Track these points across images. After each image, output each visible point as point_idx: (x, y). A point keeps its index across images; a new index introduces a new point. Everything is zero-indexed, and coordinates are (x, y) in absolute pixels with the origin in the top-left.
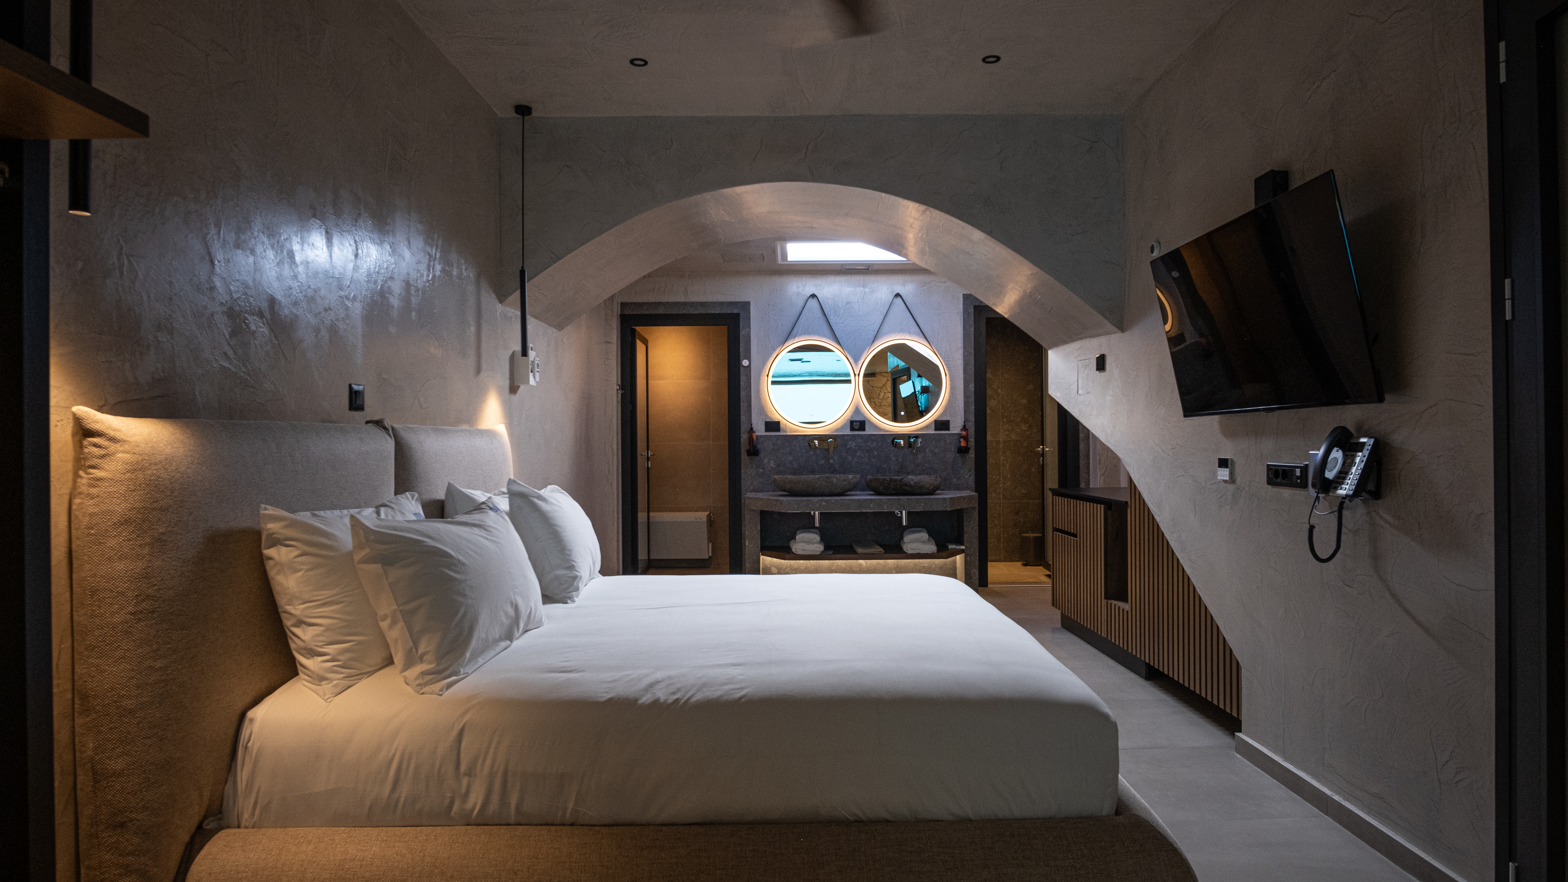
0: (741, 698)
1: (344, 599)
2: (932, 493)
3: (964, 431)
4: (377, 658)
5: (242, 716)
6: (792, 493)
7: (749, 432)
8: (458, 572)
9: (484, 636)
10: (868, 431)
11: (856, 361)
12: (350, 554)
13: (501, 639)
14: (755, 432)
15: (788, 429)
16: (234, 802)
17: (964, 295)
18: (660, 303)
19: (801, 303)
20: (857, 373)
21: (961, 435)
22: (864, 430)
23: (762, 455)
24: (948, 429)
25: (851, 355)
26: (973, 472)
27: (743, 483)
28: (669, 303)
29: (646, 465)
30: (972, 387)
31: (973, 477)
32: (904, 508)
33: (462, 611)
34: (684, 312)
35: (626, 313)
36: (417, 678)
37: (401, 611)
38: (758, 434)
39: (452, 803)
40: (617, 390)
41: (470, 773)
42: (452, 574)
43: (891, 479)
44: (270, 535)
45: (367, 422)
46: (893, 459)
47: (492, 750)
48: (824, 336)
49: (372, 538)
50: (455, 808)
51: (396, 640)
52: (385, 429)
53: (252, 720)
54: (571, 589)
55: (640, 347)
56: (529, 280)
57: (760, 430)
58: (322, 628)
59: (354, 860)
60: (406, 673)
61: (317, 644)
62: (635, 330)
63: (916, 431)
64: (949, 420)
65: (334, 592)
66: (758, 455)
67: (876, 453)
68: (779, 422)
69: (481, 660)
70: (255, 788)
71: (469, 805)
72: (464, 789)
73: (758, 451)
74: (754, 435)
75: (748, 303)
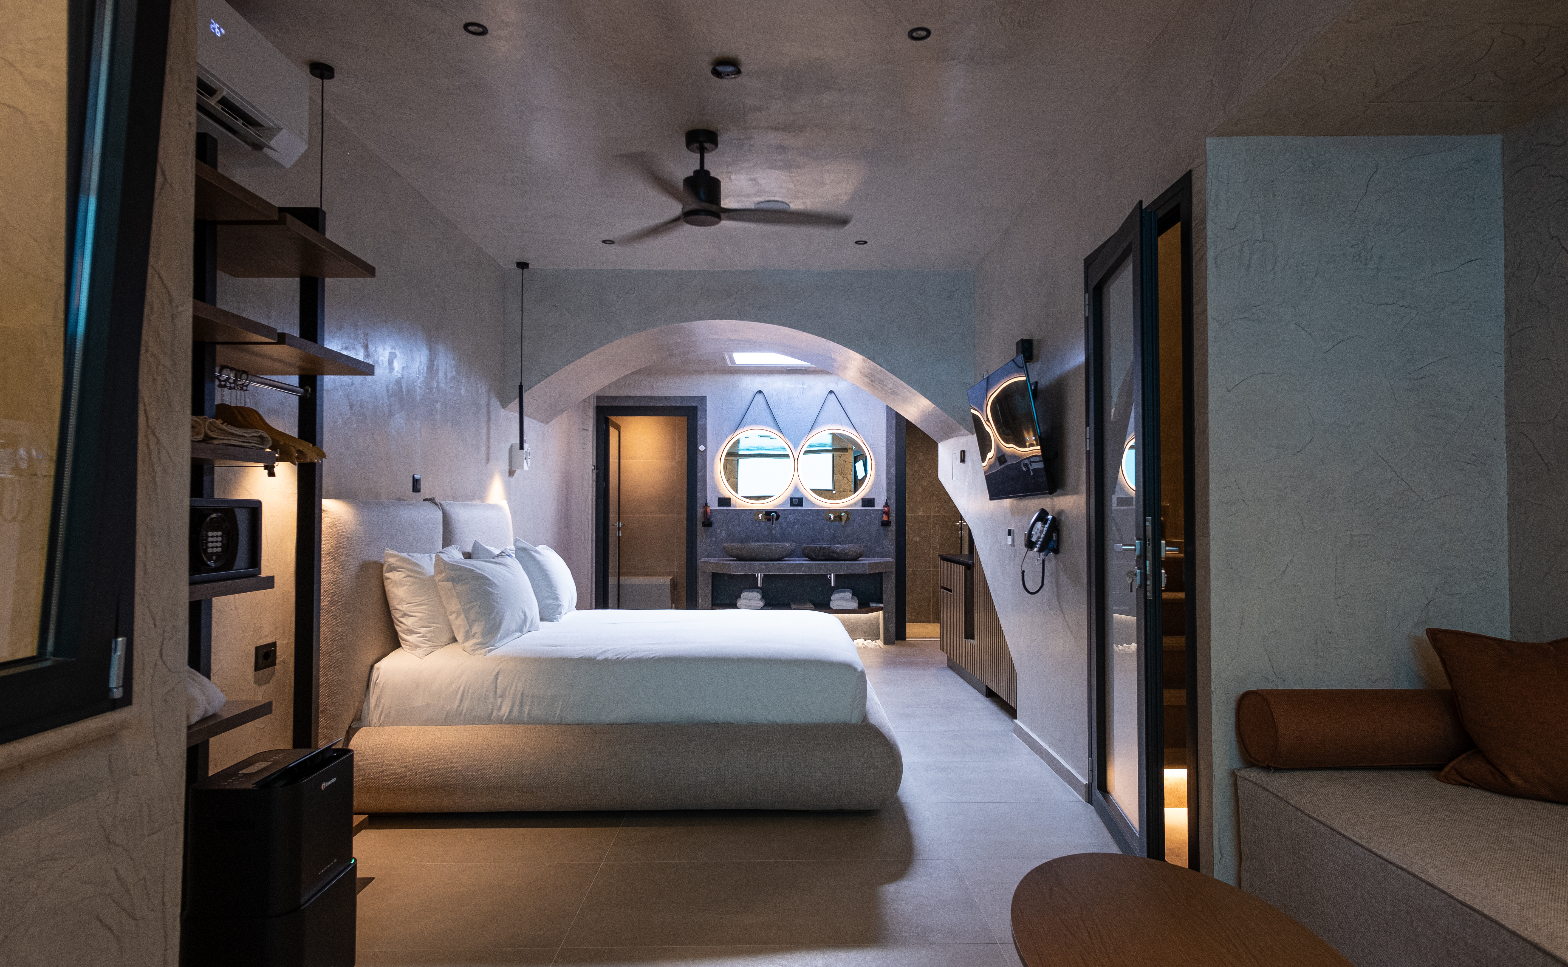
0: (653, 657)
1: (428, 603)
2: (855, 559)
3: (887, 508)
4: (446, 637)
5: (372, 667)
6: (740, 559)
7: (704, 507)
8: (493, 589)
9: (507, 627)
10: (806, 506)
11: (796, 448)
12: (432, 577)
13: (516, 631)
14: (709, 507)
15: (737, 505)
16: (368, 715)
18: (629, 397)
19: (750, 398)
21: (884, 512)
22: (801, 505)
23: (715, 526)
24: (873, 506)
25: (791, 442)
26: (894, 543)
27: (698, 550)
29: (617, 534)
30: (893, 470)
31: (894, 547)
32: (832, 572)
33: (496, 611)
34: (651, 404)
35: (601, 404)
36: (471, 647)
37: (463, 609)
38: (712, 508)
39: (492, 713)
40: (593, 470)
41: (502, 696)
42: (490, 589)
43: (821, 548)
44: (389, 565)
45: (424, 500)
46: (824, 530)
47: (514, 684)
48: (769, 426)
49: (447, 567)
50: (494, 715)
51: (459, 626)
52: (436, 504)
53: (378, 668)
54: (556, 613)
55: (613, 433)
56: (526, 391)
57: (713, 505)
58: (418, 618)
59: (440, 738)
60: (465, 644)
61: (414, 627)
62: (608, 418)
63: (845, 507)
64: (874, 498)
65: (423, 598)
66: (711, 526)
67: (811, 525)
68: (730, 499)
69: (505, 641)
70: (381, 706)
71: (502, 713)
72: (499, 705)
73: (711, 523)
74: (708, 510)
75: (705, 397)
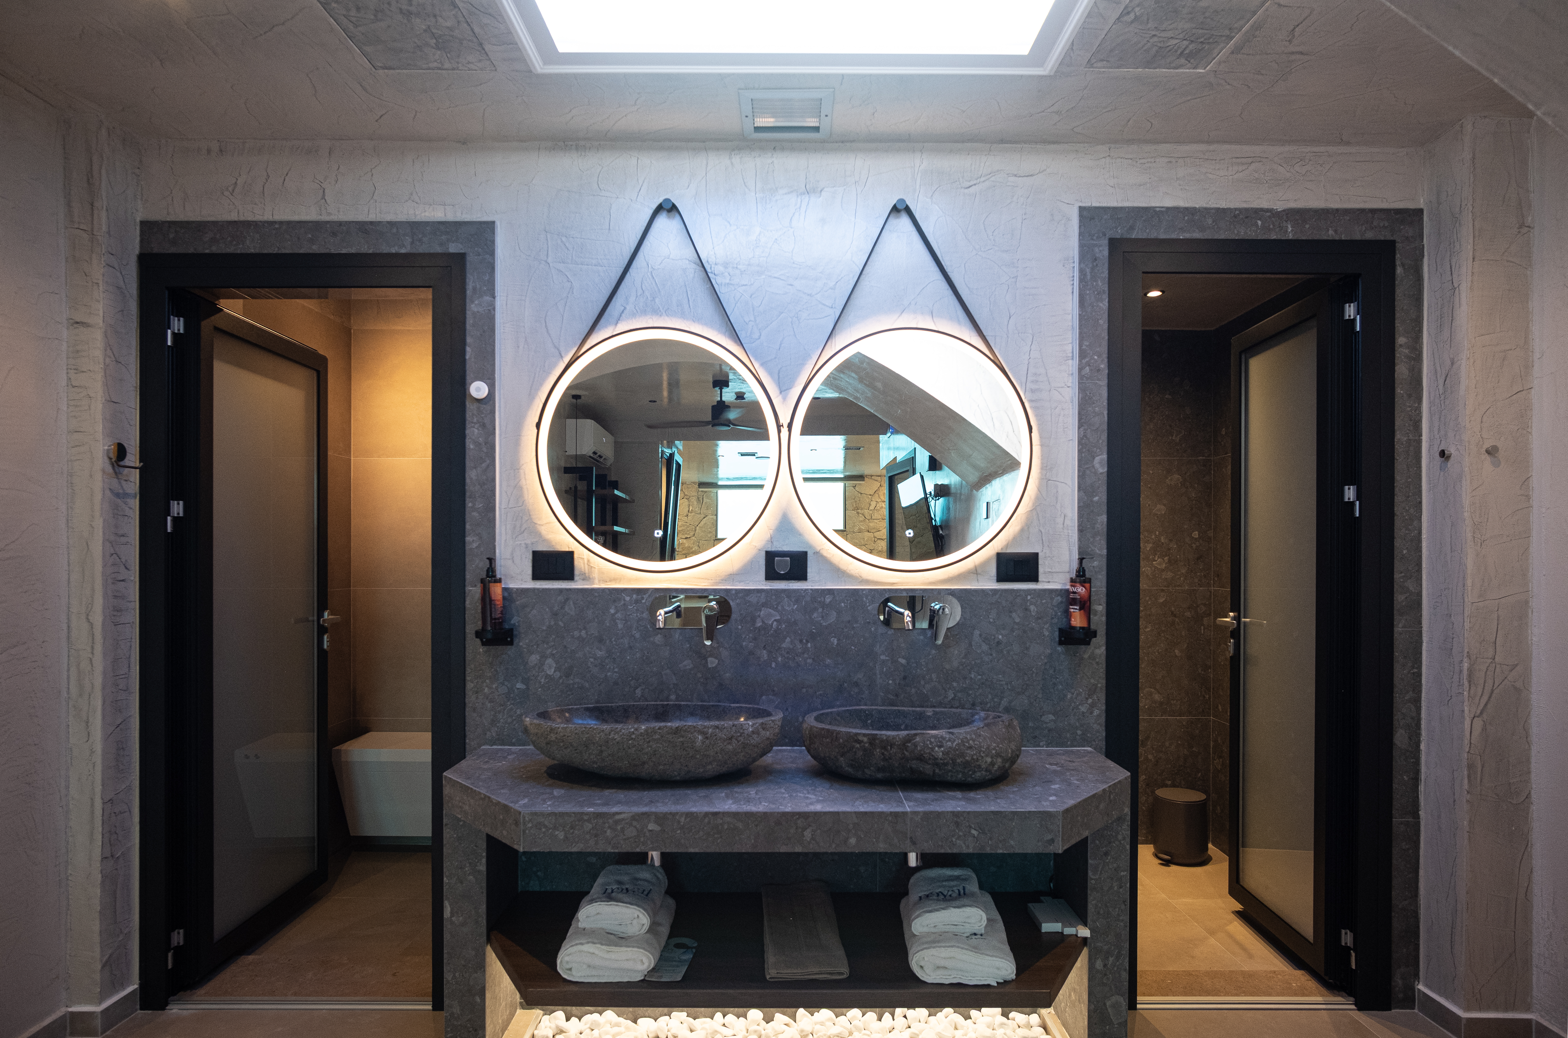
3: (1082, 584)
6: (579, 780)
7: (484, 579)
10: (816, 581)
11: (784, 390)
14: (501, 579)
15: (595, 575)
17: (1081, 209)
18: (247, 224)
19: (634, 227)
20: (785, 420)
21: (1072, 596)
22: (802, 576)
23: (522, 642)
24: (1035, 578)
25: (770, 373)
26: (1102, 696)
27: (471, 718)
28: (275, 222)
30: (1100, 464)
31: (1099, 711)
32: (914, 843)
35: (156, 249)
46: (883, 657)
48: (697, 319)
64: (1037, 555)
66: (511, 643)
67: (836, 642)
68: (571, 554)
73: (511, 630)
74: (497, 591)
75: (490, 226)
